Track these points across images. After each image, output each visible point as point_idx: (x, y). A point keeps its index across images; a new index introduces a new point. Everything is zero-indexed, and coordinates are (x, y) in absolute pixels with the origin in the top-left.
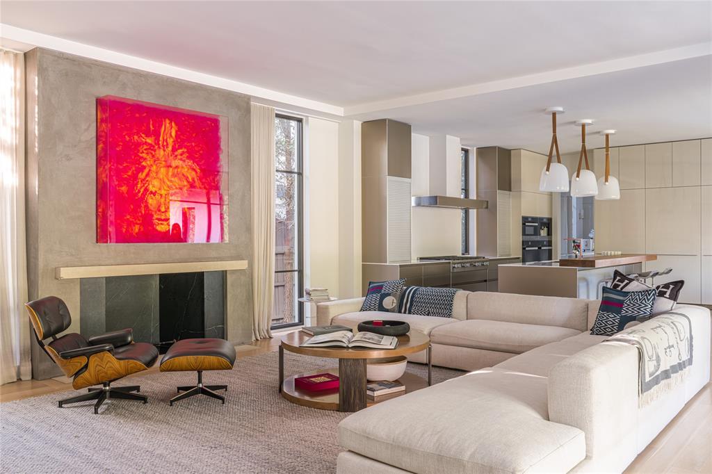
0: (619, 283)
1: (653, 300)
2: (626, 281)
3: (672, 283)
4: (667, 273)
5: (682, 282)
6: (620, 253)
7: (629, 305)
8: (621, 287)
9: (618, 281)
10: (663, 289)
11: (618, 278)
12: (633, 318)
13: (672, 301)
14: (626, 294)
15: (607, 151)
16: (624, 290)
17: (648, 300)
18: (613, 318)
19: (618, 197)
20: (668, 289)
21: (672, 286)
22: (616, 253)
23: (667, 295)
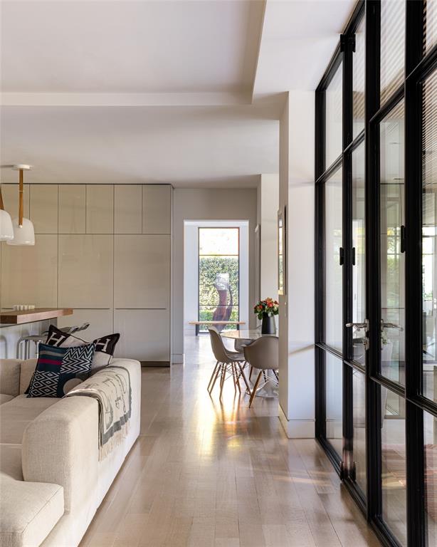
0: (55, 339)
1: (91, 355)
2: (63, 337)
3: (108, 337)
4: (85, 328)
5: (118, 335)
6: (33, 307)
7: (68, 362)
8: (57, 343)
9: (55, 337)
10: (100, 344)
11: (54, 334)
12: (72, 376)
13: (109, 356)
14: (64, 350)
15: (21, 188)
16: (61, 346)
17: (87, 355)
18: (52, 377)
19: (33, 243)
20: (105, 343)
21: (108, 340)
22: (30, 307)
23: (104, 350)
